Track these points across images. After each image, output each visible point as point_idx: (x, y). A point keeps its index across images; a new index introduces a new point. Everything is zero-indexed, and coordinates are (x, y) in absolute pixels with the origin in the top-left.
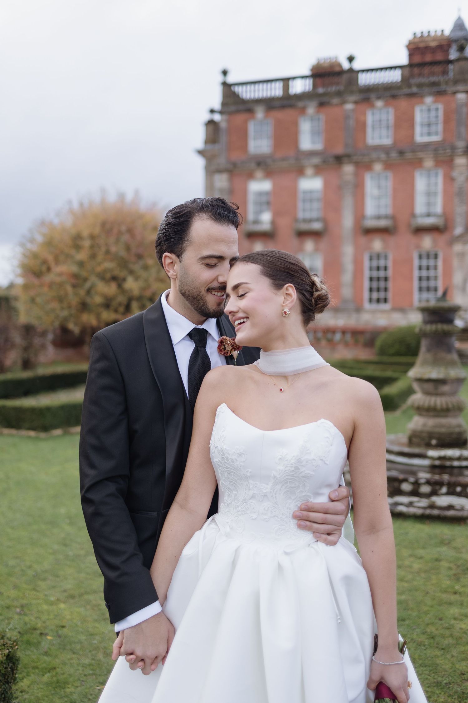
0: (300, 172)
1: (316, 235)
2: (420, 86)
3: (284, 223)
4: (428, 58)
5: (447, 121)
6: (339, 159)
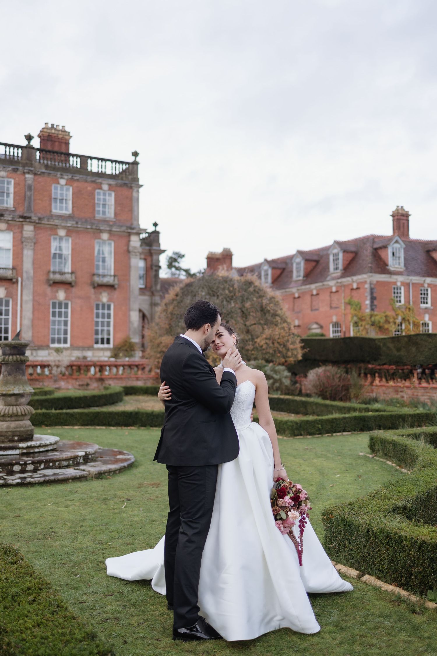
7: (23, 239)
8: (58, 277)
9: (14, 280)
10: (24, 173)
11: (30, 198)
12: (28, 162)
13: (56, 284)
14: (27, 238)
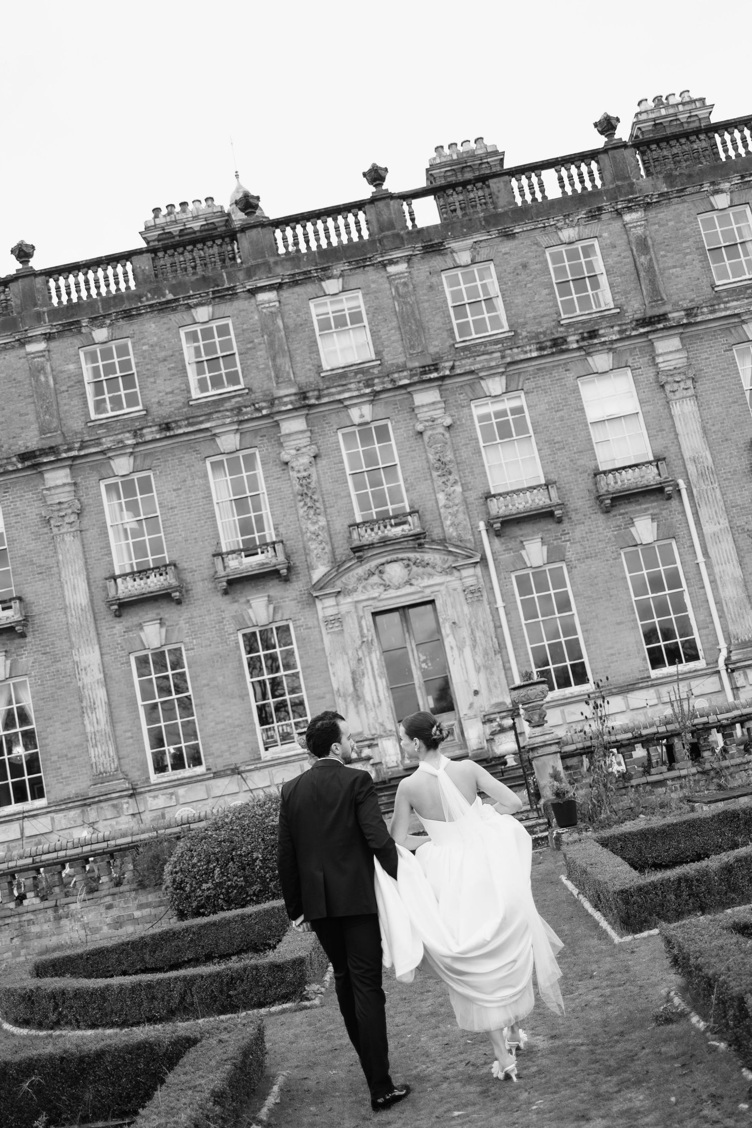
2: (176, 288)
5: (246, 348)
6: (30, 461)
7: (663, 379)
9: (668, 489)
10: (619, 214)
11: (650, 269)
12: (619, 183)
14: (670, 373)
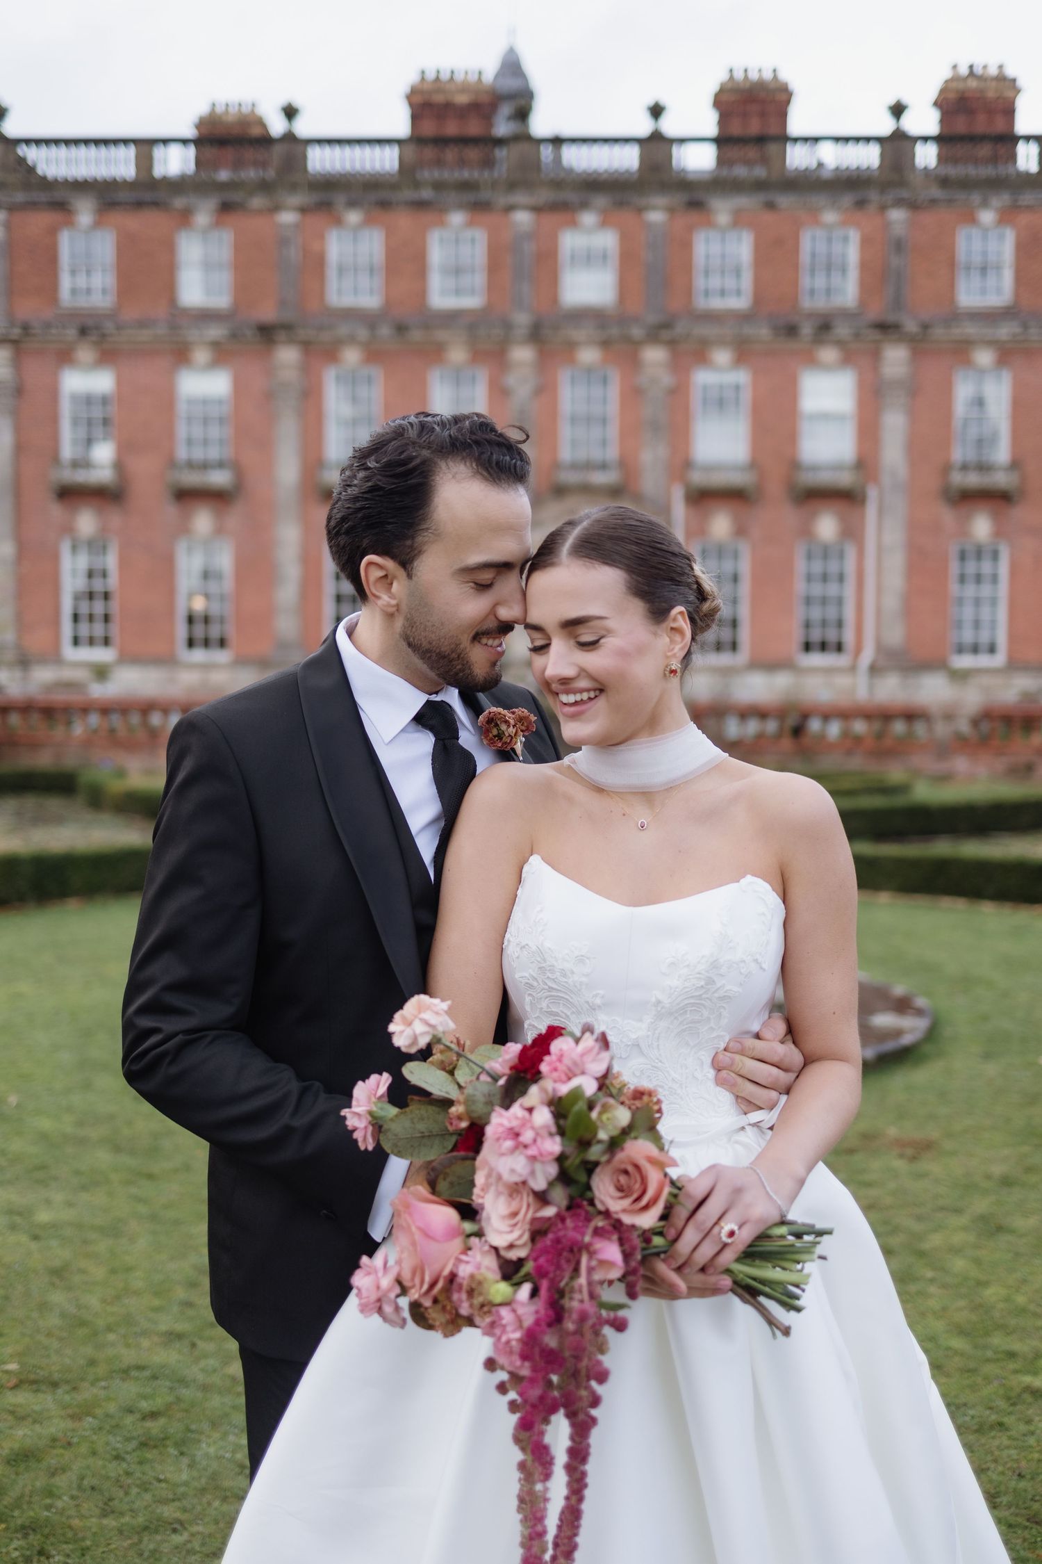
0: (181, 355)
1: (218, 498)
2: (438, 186)
3: (145, 469)
4: (452, 128)
5: (494, 266)
6: (268, 333)
7: (882, 386)
8: (973, 480)
9: (858, 494)
10: (885, 208)
11: (899, 273)
12: (896, 177)
13: (968, 498)
14: (891, 383)
